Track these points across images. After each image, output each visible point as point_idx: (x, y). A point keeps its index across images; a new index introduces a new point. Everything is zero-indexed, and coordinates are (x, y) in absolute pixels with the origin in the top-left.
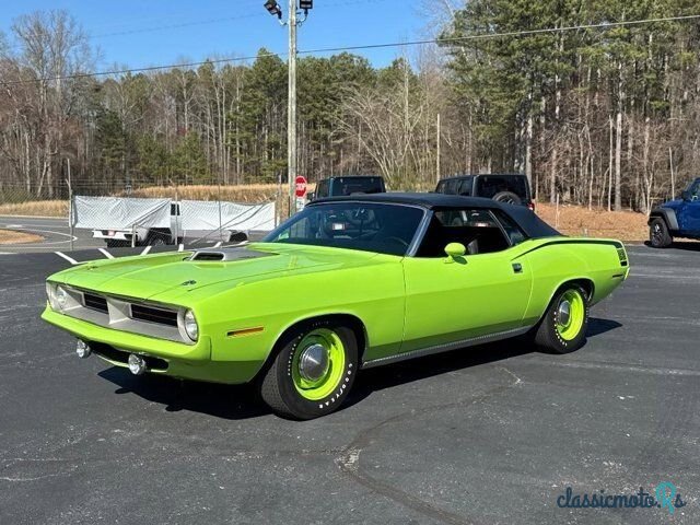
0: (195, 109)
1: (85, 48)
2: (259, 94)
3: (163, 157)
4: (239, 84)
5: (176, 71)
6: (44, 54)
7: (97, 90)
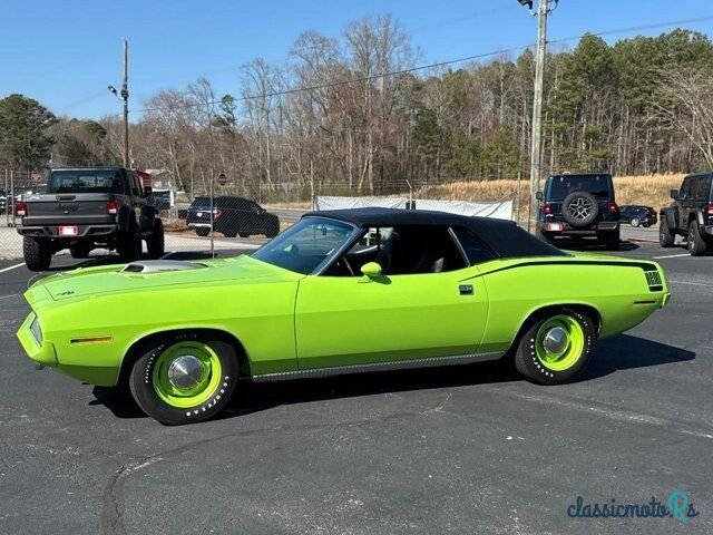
0: (511, 102)
1: (407, 49)
2: (580, 81)
3: (475, 152)
4: (559, 72)
5: (496, 64)
6: (370, 58)
7: (418, 89)
